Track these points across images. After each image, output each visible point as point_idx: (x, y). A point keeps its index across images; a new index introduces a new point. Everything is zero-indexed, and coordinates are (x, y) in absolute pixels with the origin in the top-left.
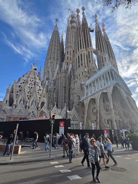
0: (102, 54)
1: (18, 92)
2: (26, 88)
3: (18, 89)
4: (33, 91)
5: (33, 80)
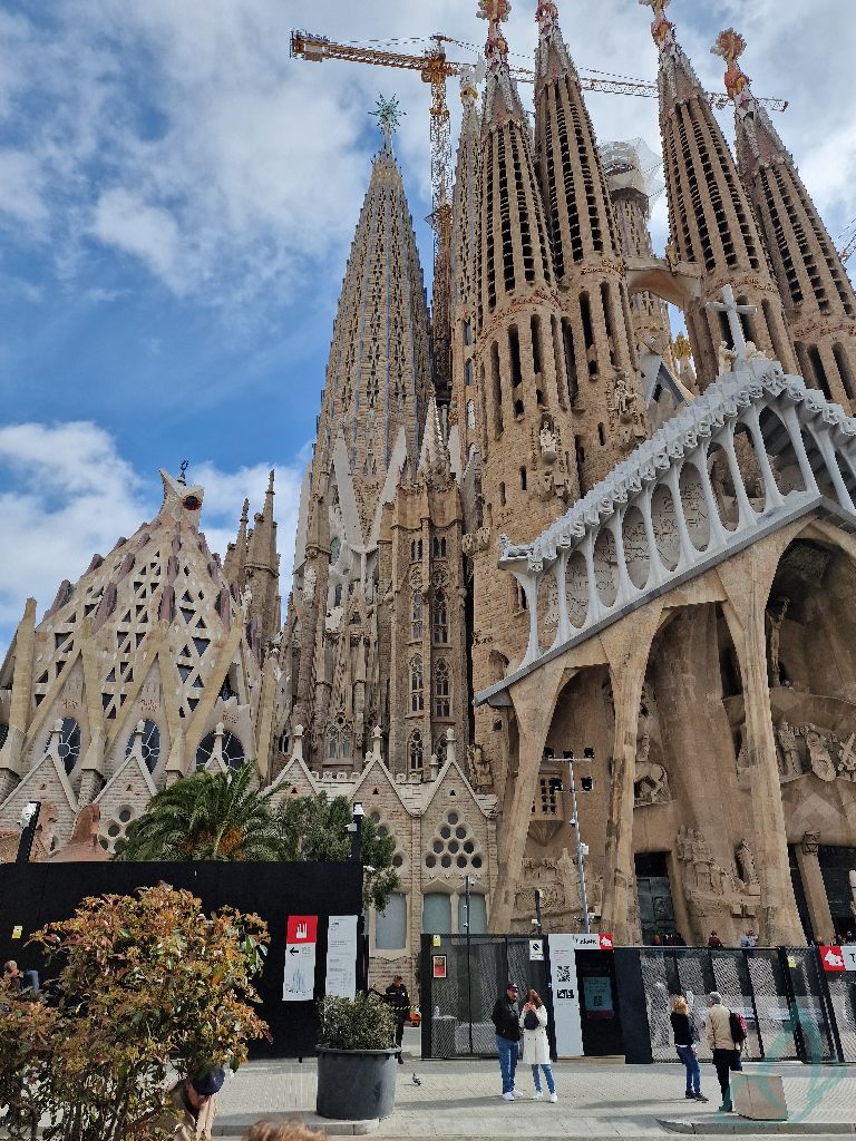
0: (715, 282)
1: (44, 679)
2: (99, 644)
3: (49, 655)
4: (147, 657)
5: (154, 586)
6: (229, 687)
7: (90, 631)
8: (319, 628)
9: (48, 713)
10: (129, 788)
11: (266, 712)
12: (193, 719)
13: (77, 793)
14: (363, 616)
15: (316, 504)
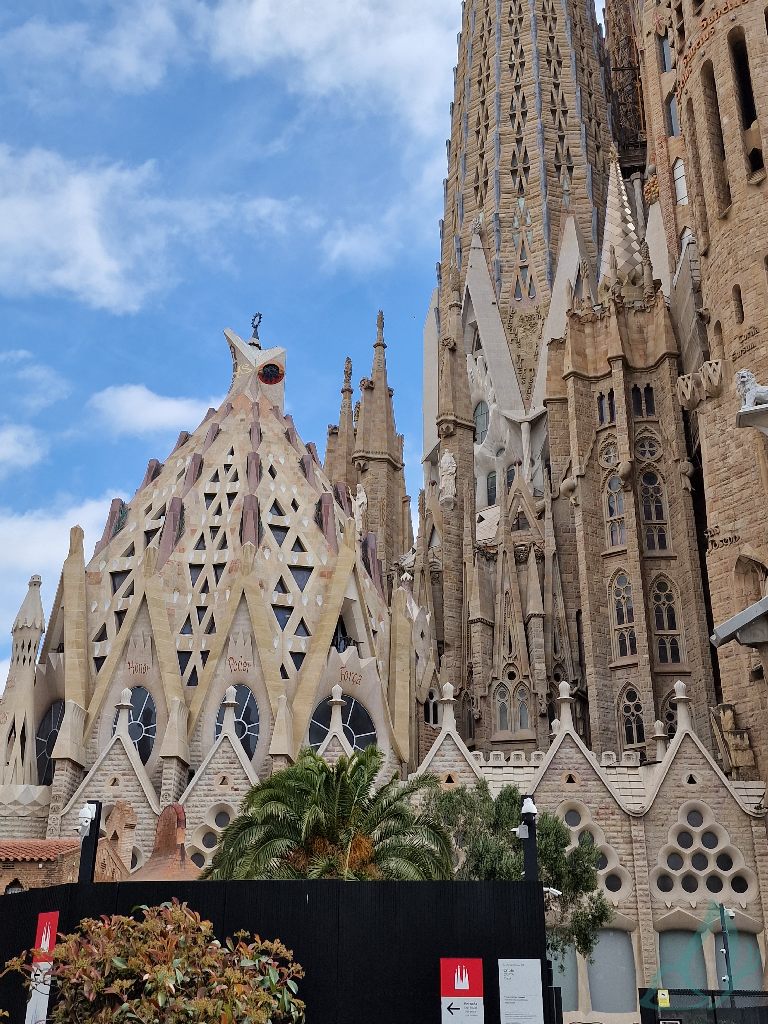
1: (102, 636)
2: (166, 583)
3: (106, 602)
4: (231, 597)
5: (231, 496)
6: (344, 633)
7: (153, 566)
8: (467, 539)
9: (111, 683)
10: (224, 781)
11: (401, 665)
12: (299, 681)
13: (157, 789)
14: (531, 517)
15: (447, 355)
